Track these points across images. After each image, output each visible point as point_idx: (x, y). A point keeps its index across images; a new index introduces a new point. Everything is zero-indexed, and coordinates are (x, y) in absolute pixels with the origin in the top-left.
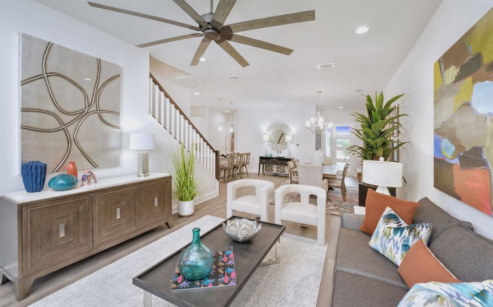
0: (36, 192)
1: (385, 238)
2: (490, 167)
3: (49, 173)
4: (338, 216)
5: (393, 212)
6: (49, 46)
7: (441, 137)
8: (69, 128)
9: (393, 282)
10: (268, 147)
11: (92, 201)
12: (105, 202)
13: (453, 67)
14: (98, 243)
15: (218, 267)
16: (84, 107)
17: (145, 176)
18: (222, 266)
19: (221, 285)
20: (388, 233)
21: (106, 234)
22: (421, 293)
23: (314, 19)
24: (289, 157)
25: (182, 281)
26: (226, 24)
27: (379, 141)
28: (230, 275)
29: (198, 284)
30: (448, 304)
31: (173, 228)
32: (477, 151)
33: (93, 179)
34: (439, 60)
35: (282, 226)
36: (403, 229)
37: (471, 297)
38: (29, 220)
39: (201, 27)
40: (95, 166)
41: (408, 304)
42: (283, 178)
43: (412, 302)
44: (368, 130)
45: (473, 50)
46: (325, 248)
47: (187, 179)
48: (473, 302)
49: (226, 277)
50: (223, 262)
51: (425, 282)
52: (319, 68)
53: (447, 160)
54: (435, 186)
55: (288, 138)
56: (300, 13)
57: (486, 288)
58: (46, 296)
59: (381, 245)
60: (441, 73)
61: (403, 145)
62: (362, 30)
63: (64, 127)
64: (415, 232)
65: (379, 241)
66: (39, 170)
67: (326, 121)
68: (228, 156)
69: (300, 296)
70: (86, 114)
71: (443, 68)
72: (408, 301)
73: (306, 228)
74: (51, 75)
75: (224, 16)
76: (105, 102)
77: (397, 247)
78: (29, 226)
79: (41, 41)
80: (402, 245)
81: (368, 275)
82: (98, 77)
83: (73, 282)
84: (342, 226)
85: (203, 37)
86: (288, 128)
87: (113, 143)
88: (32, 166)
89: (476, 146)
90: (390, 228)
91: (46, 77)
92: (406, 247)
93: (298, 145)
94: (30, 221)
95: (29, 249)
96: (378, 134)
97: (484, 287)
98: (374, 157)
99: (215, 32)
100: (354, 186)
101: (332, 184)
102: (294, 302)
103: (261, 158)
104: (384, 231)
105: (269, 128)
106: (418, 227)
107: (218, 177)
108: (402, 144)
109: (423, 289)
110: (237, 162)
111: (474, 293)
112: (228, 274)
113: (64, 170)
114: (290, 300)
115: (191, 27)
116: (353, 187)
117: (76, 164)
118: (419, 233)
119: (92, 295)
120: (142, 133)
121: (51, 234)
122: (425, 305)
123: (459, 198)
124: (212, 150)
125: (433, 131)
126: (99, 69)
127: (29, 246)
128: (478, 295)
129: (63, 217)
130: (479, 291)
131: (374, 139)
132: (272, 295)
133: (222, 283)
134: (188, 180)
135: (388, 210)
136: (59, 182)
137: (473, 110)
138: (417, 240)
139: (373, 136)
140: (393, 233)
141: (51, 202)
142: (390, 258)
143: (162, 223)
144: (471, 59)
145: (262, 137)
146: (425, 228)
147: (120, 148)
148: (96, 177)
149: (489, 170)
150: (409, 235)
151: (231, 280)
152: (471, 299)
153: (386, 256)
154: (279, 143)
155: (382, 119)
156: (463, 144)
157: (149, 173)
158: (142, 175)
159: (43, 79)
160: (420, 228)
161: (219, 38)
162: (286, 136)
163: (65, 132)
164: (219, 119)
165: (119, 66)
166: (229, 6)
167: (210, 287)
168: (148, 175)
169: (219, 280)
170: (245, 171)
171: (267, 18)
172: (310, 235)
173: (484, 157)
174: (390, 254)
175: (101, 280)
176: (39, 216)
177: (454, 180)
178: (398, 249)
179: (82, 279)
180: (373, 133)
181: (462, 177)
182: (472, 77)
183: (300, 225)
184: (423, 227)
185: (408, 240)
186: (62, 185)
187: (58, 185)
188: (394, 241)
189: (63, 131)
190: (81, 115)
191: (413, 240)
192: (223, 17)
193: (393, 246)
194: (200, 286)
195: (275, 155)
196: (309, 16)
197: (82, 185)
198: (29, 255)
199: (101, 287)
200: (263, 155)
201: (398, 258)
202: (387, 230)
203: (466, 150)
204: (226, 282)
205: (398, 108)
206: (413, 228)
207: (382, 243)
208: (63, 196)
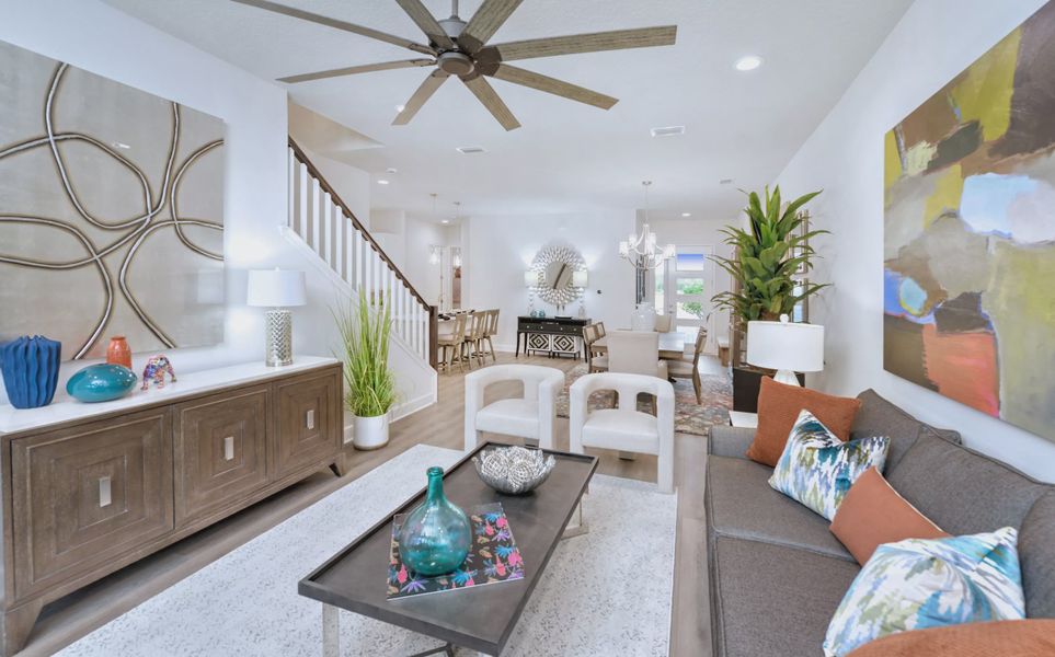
0: (37, 406)
1: (803, 468)
2: (995, 329)
3: (65, 362)
4: (691, 433)
5: (813, 419)
6: (60, 71)
7: (899, 274)
8: (107, 260)
9: (824, 550)
10: (536, 296)
11: (171, 423)
12: (200, 423)
13: (924, 144)
14: (185, 516)
15: (477, 547)
16: (142, 212)
17: (283, 364)
18: (486, 544)
19: (492, 581)
20: (808, 459)
21: (204, 495)
22: (897, 558)
23: (674, 43)
24: (582, 318)
25: (409, 580)
26: (489, 43)
27: (775, 283)
28: (506, 559)
29: (443, 581)
30: (949, 572)
31: (348, 476)
32: (971, 300)
33: (167, 374)
34: (894, 129)
35: (593, 458)
36: (835, 451)
37: (979, 558)
38: (29, 472)
39: (434, 45)
40: (169, 345)
41: (873, 580)
42: (569, 362)
43: (882, 576)
44: (752, 261)
45: (964, 116)
46: (675, 497)
47: (373, 369)
48: (983, 566)
49: (499, 564)
50: (486, 535)
51: (896, 539)
52: (653, 134)
53: (912, 318)
54: (885, 368)
55: (579, 277)
56: (647, 29)
57: (1003, 542)
58: (75, 640)
59: (796, 484)
60: (900, 153)
61: (818, 291)
62: (748, 63)
63: (96, 257)
64: (859, 453)
65: (790, 476)
66: (45, 357)
67: (661, 242)
68: (454, 318)
69: (637, 594)
70: (147, 228)
71: (902, 144)
72: (873, 575)
73: (630, 460)
74: (65, 139)
75: (491, 27)
76: (189, 201)
77: (827, 483)
78: (28, 486)
79: (39, 58)
80: (837, 480)
81: (778, 540)
82: (174, 144)
83: (135, 606)
84: (711, 450)
85: (436, 67)
86: (579, 257)
87: (206, 292)
88: (27, 348)
89: (968, 291)
90: (813, 449)
91: (53, 143)
92: (843, 482)
93: (599, 292)
94: (32, 474)
95: (29, 538)
96: (773, 270)
97: (1000, 540)
98: (763, 315)
99: (465, 58)
100: (715, 373)
101: (675, 371)
102: (628, 607)
103: (522, 321)
104: (800, 455)
105: (538, 256)
106: (865, 444)
107: (434, 363)
108: (817, 288)
109: (898, 552)
110: (472, 330)
111: (984, 552)
112: (501, 558)
113: (97, 356)
114: (618, 604)
115: (414, 46)
116: (713, 376)
117: (127, 340)
118: (866, 455)
119: (186, 628)
120: (277, 269)
121: (79, 499)
122: (907, 577)
123: (934, 388)
124: (421, 306)
125: (882, 264)
126: (176, 127)
127: (30, 529)
128: (990, 554)
129: (107, 462)
130: (991, 548)
131: (764, 279)
132: (582, 596)
133: (492, 576)
134: (377, 371)
135: (804, 417)
136: (94, 383)
137: (962, 224)
138: (863, 470)
139: (762, 273)
140: (819, 458)
141: (80, 429)
142: (813, 506)
143: (324, 466)
144: (959, 132)
145: (523, 275)
146: (876, 446)
147: (223, 304)
148: (174, 371)
149: (994, 334)
150: (848, 460)
151: (511, 569)
152: (979, 563)
153: (805, 502)
154: (555, 288)
155: (778, 240)
156: (942, 288)
157: (293, 358)
158: (278, 361)
159: (46, 148)
160: (868, 447)
161: (472, 69)
162: (575, 274)
163: (100, 269)
164: (427, 237)
165: (221, 120)
166: (506, 9)
167: (470, 586)
168: (291, 362)
169: (487, 570)
170: (488, 349)
171: (579, 36)
172: (640, 473)
173: (984, 311)
174: (813, 498)
175: (201, 596)
176: (52, 461)
177: (925, 355)
178: (829, 487)
179: (155, 597)
180: (763, 267)
181: (939, 349)
182: (962, 164)
183: (618, 455)
184: (873, 443)
185: (847, 470)
186: (99, 389)
187: (91, 389)
188: (821, 473)
189: (94, 266)
190: (136, 229)
191: (856, 469)
192: (488, 31)
193: (818, 482)
194: (449, 586)
195: (551, 313)
196: (666, 35)
197: (144, 388)
198: (30, 551)
199: (204, 611)
200: (527, 314)
201: (829, 505)
202: (806, 454)
203: (950, 299)
204: (501, 575)
205: (807, 218)
206: (855, 447)
207: (796, 479)
208: (105, 415)
